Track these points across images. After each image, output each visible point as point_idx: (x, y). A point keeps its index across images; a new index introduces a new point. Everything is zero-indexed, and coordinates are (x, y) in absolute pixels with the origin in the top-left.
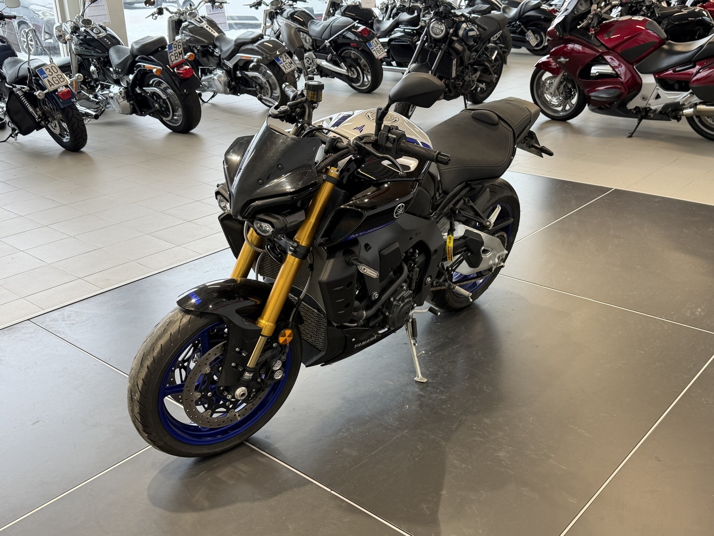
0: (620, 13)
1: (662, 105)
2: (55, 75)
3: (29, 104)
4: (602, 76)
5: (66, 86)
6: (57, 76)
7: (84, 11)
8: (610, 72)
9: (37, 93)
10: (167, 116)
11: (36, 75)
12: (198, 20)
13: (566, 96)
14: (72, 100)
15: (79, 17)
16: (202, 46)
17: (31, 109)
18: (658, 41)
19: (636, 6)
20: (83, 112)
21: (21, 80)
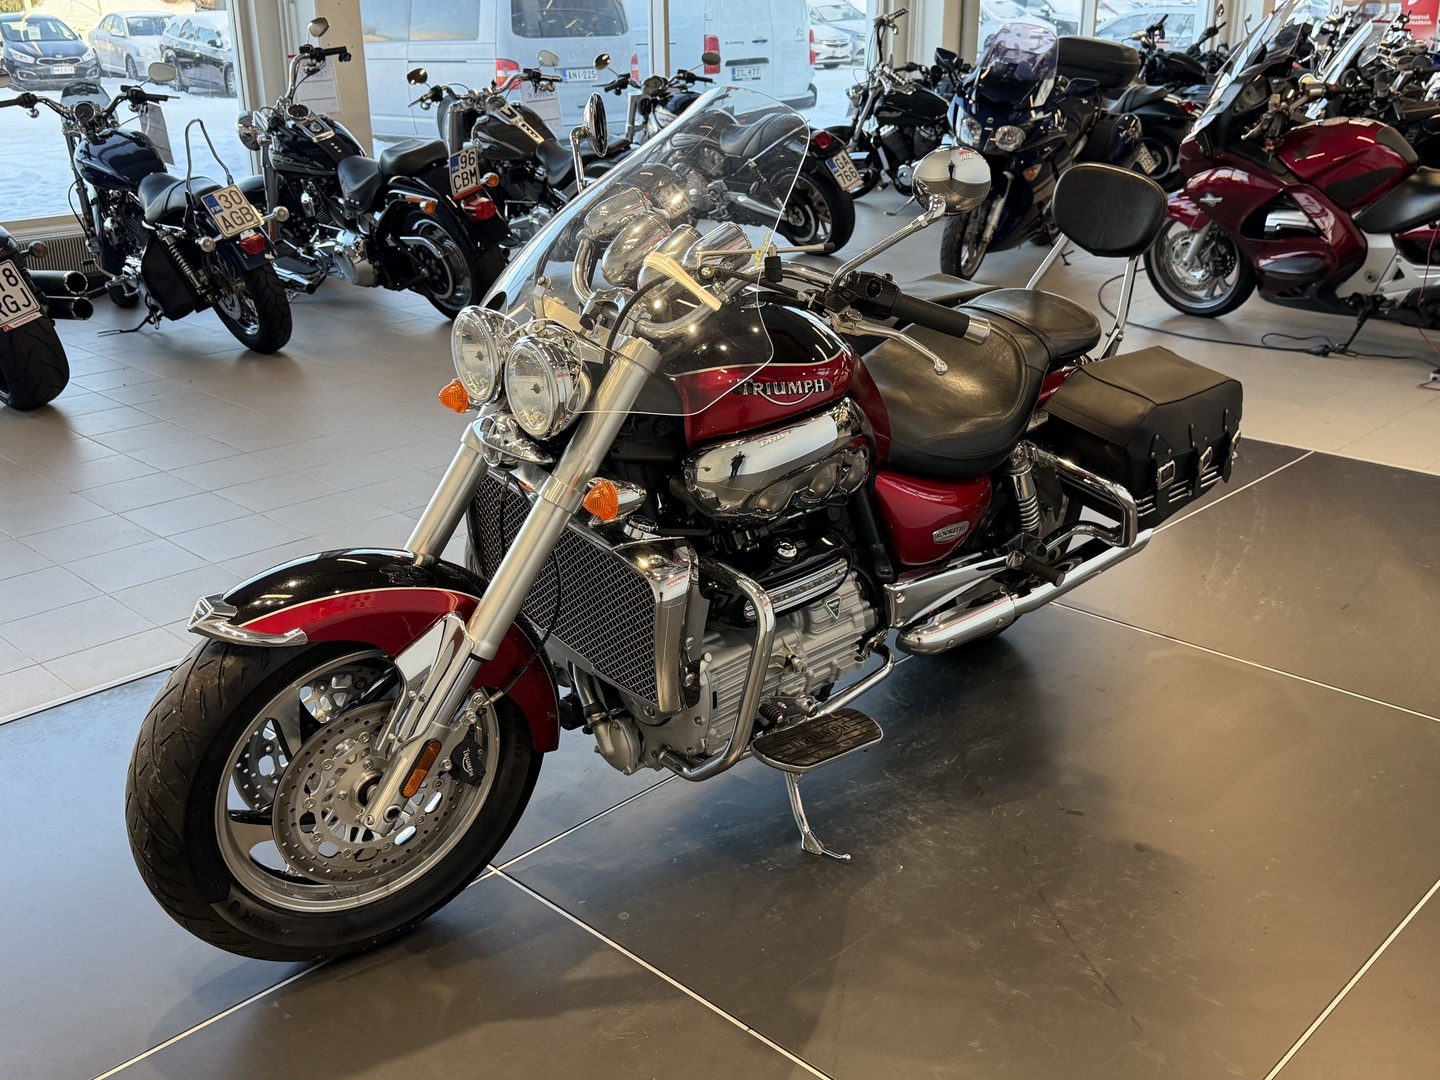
0: (1324, 112)
1: (1407, 292)
2: (235, 207)
3: (185, 261)
4: (1287, 232)
5: (257, 230)
6: (240, 210)
7: (293, 92)
8: (1304, 224)
9: (201, 241)
10: (443, 291)
11: (201, 208)
12: (508, 112)
13: (1215, 270)
14: (267, 256)
15: (283, 101)
16: (512, 162)
17: (188, 272)
18: (1400, 166)
19: (1357, 100)
20: (286, 280)
21: (170, 216)
